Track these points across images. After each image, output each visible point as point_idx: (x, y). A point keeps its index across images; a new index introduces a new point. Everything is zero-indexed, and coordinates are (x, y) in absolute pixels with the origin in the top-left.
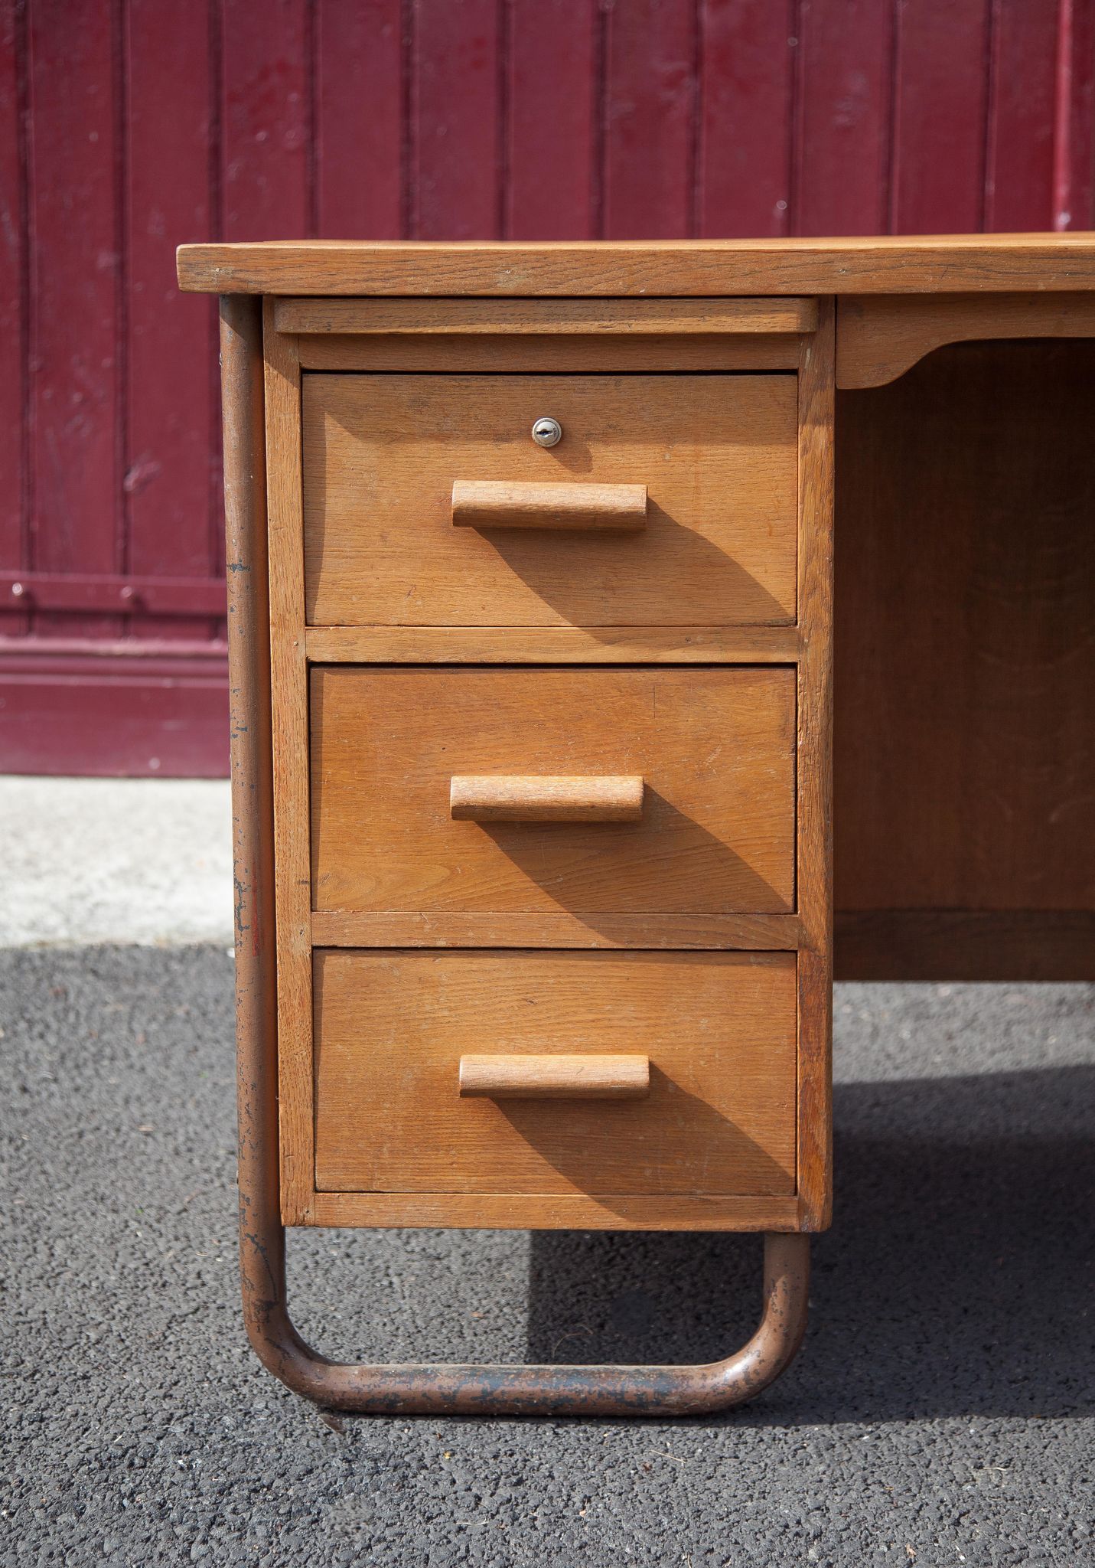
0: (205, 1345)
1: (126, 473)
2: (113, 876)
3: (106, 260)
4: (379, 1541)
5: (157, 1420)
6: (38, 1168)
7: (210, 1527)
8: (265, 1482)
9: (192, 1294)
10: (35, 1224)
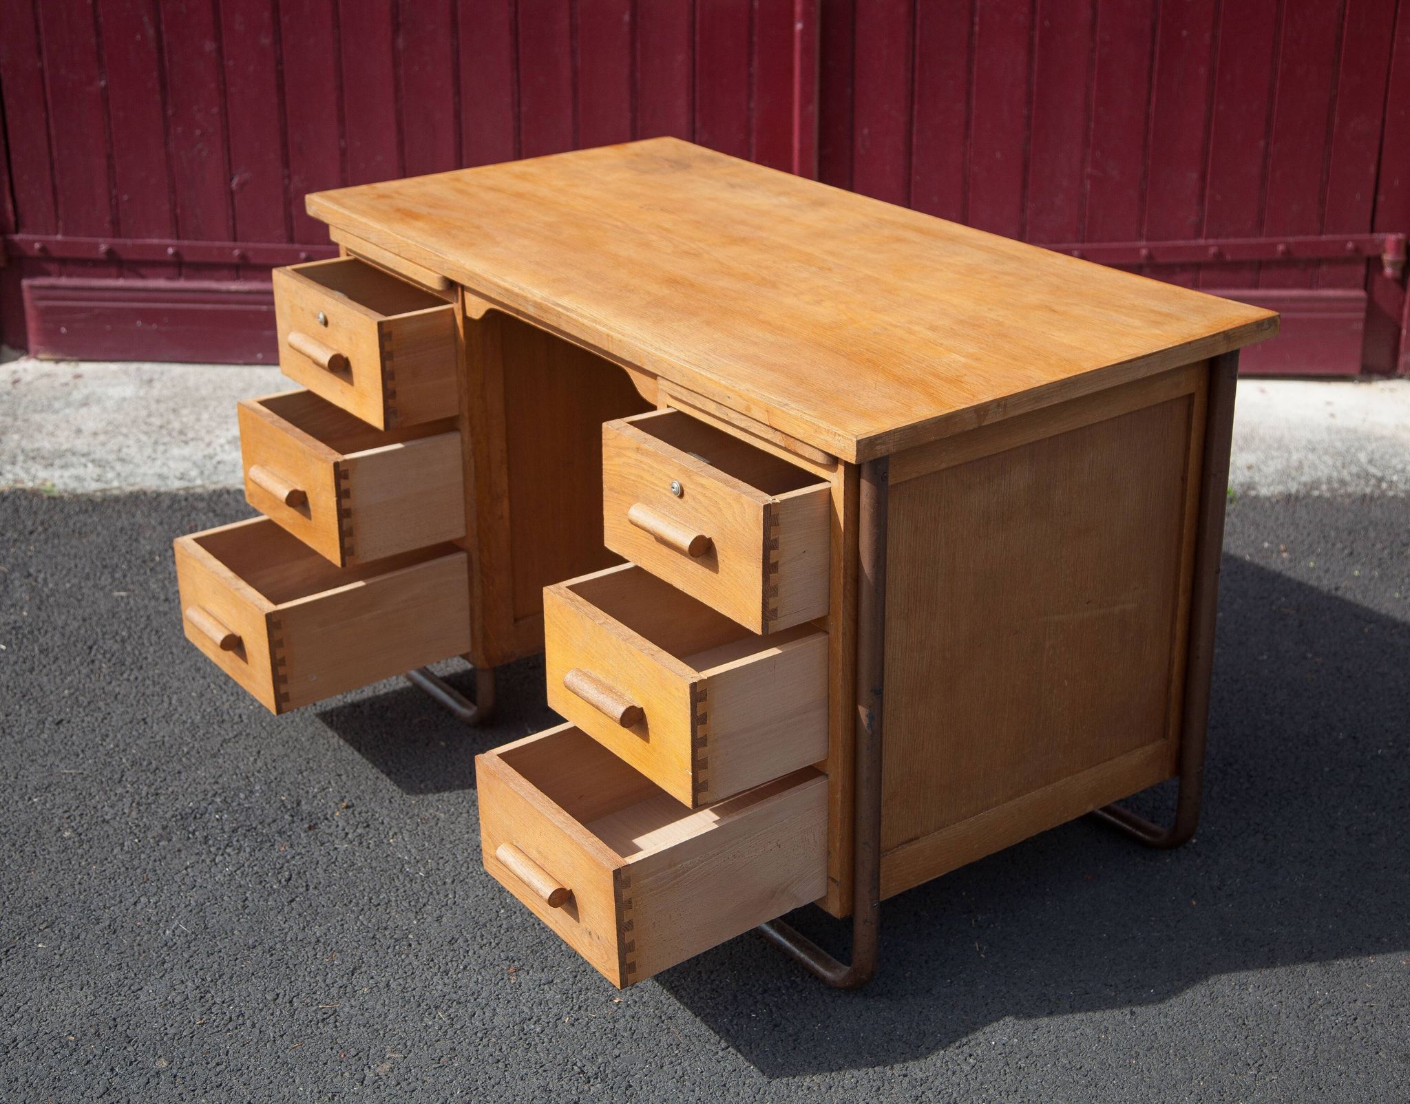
0: (237, 755)
1: (231, 179)
2: (229, 442)
3: (209, 46)
4: (298, 854)
5: (210, 795)
6: (168, 651)
7: (226, 848)
8: (254, 826)
9: (235, 727)
10: (164, 685)
